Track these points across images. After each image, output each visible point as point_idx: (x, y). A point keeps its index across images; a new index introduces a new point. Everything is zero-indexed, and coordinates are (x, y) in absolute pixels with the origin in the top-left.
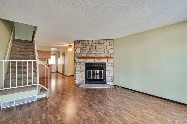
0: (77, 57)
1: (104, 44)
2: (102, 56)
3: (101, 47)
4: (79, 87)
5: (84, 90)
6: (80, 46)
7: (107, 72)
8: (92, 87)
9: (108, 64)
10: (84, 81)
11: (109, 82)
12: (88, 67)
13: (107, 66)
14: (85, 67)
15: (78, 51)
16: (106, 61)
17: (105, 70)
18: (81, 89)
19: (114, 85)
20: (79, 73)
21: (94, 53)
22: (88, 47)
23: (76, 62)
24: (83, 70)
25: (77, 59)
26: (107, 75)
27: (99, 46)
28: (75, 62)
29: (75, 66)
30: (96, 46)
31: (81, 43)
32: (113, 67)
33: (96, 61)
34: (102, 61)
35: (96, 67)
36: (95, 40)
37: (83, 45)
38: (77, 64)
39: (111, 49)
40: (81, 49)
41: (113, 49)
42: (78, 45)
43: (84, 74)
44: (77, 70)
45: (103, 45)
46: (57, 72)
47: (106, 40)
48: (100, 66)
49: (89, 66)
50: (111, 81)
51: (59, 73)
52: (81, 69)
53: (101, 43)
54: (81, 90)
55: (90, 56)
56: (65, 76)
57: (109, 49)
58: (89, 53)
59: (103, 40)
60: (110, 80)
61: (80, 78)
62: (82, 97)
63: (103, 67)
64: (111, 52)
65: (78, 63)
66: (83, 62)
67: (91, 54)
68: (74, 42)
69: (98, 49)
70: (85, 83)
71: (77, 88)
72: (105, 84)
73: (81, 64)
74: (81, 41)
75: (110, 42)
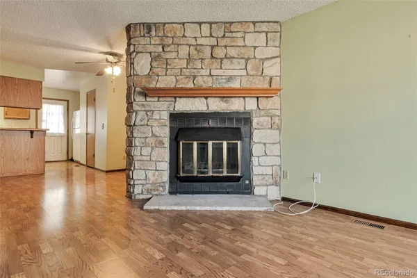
0: (138, 89)
1: (244, 37)
2: (236, 85)
3: (232, 52)
4: (145, 207)
5: (166, 220)
6: (152, 44)
7: (257, 150)
8: (198, 208)
9: (261, 119)
10: (167, 186)
11: (265, 188)
12: (180, 130)
13: (254, 125)
14: (171, 128)
15: (143, 65)
16: (251, 104)
17: (247, 139)
18: (154, 218)
19: (284, 199)
20: (146, 151)
21: (205, 72)
22: (184, 51)
23: (135, 107)
24: (161, 143)
25: (139, 99)
26: (255, 161)
27: (226, 46)
28: (128, 111)
29: (130, 126)
30: (213, 47)
31: (153, 33)
32: (279, 129)
33: (216, 105)
34: (236, 105)
35: (213, 128)
36: (211, 23)
37: (162, 40)
38: (139, 118)
39: (274, 61)
40: (155, 58)
41: (278, 60)
42: (142, 41)
43: (167, 158)
44: (137, 142)
45: (240, 43)
46: (72, 160)
47: (254, 23)
48: (227, 125)
49: (185, 125)
50: (271, 181)
51: (77, 162)
52: (154, 135)
53: (234, 35)
54: (153, 221)
55: (190, 85)
56: (96, 172)
57: (263, 60)
58: (186, 72)
59: (241, 22)
60: (267, 178)
61: (150, 174)
62: (158, 256)
63: (239, 129)
64: (272, 69)
65: (141, 114)
66: (162, 110)
67: (195, 77)
68: (128, 29)
69: (222, 59)
70: (171, 193)
71: (136, 211)
72: (249, 193)
73: (156, 116)
74: (155, 24)
75: (267, 33)
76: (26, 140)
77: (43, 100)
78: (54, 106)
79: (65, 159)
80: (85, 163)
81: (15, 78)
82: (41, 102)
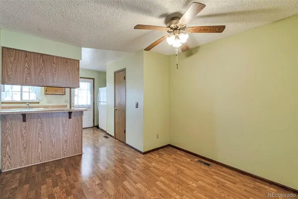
46: (97, 127)
76: (64, 122)
77: (80, 79)
78: (84, 83)
79: (92, 125)
80: (113, 135)
81: (53, 56)
82: (79, 81)
